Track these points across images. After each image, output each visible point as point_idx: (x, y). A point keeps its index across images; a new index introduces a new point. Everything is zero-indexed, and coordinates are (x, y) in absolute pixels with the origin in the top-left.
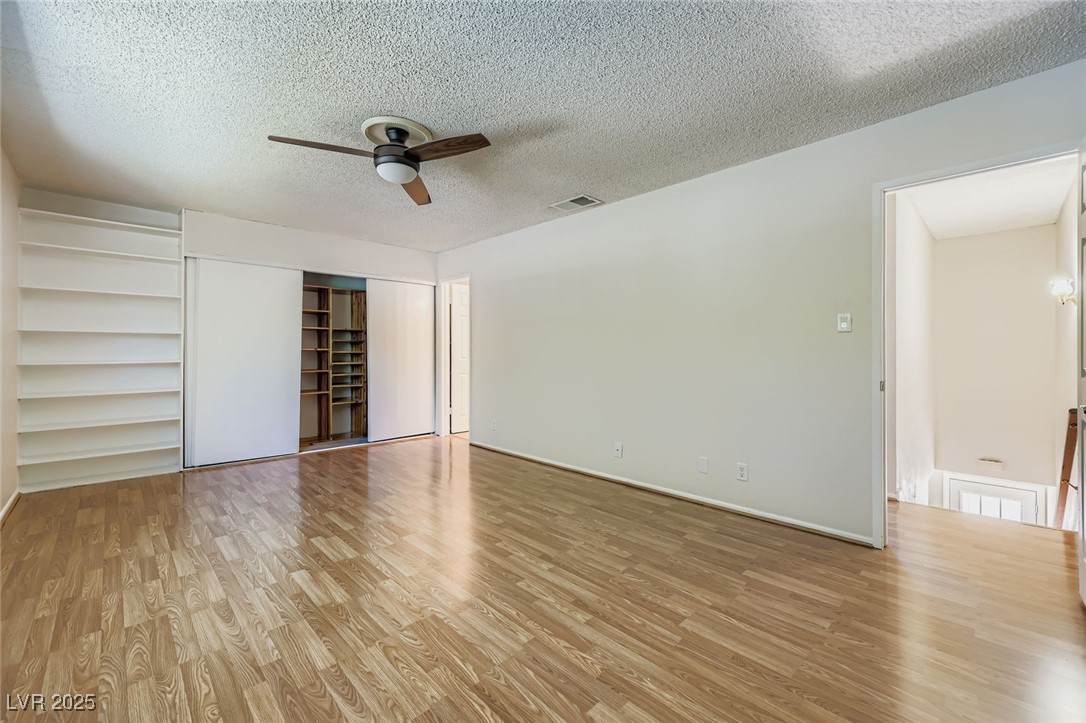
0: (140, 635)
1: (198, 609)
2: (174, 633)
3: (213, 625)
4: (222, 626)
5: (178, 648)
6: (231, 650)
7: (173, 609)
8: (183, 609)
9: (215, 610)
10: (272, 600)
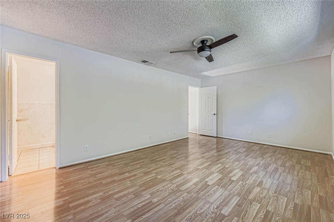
0: (284, 193)
1: (265, 189)
2: (275, 187)
3: (266, 183)
4: (264, 182)
5: (277, 184)
6: (267, 177)
7: (271, 194)
8: (269, 191)
9: (262, 186)
10: (249, 179)
